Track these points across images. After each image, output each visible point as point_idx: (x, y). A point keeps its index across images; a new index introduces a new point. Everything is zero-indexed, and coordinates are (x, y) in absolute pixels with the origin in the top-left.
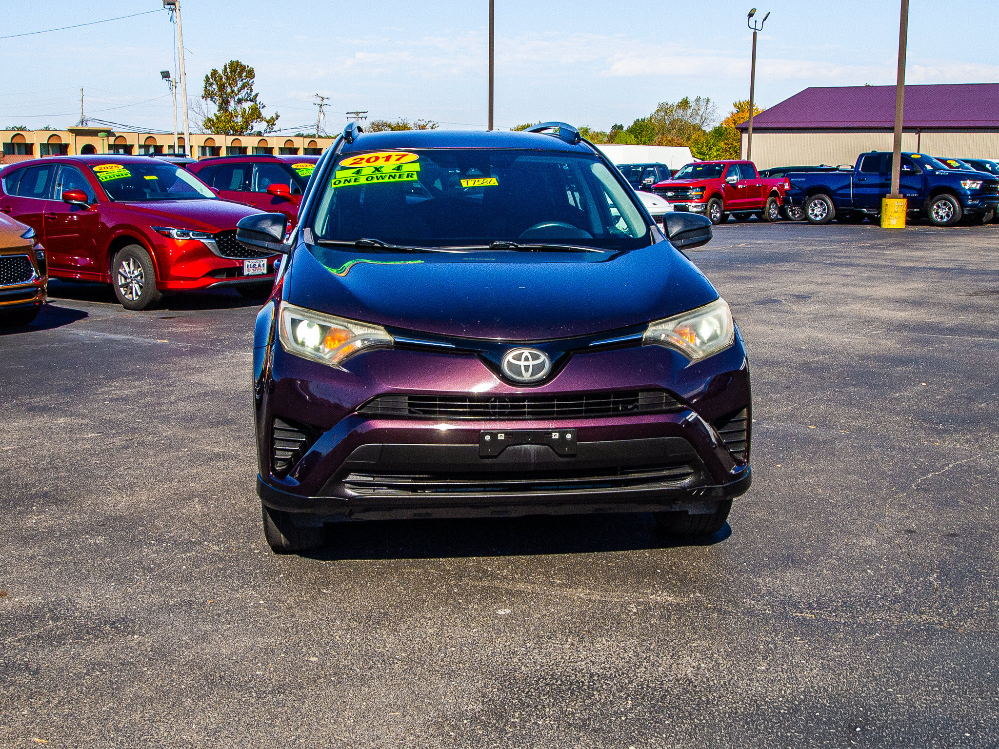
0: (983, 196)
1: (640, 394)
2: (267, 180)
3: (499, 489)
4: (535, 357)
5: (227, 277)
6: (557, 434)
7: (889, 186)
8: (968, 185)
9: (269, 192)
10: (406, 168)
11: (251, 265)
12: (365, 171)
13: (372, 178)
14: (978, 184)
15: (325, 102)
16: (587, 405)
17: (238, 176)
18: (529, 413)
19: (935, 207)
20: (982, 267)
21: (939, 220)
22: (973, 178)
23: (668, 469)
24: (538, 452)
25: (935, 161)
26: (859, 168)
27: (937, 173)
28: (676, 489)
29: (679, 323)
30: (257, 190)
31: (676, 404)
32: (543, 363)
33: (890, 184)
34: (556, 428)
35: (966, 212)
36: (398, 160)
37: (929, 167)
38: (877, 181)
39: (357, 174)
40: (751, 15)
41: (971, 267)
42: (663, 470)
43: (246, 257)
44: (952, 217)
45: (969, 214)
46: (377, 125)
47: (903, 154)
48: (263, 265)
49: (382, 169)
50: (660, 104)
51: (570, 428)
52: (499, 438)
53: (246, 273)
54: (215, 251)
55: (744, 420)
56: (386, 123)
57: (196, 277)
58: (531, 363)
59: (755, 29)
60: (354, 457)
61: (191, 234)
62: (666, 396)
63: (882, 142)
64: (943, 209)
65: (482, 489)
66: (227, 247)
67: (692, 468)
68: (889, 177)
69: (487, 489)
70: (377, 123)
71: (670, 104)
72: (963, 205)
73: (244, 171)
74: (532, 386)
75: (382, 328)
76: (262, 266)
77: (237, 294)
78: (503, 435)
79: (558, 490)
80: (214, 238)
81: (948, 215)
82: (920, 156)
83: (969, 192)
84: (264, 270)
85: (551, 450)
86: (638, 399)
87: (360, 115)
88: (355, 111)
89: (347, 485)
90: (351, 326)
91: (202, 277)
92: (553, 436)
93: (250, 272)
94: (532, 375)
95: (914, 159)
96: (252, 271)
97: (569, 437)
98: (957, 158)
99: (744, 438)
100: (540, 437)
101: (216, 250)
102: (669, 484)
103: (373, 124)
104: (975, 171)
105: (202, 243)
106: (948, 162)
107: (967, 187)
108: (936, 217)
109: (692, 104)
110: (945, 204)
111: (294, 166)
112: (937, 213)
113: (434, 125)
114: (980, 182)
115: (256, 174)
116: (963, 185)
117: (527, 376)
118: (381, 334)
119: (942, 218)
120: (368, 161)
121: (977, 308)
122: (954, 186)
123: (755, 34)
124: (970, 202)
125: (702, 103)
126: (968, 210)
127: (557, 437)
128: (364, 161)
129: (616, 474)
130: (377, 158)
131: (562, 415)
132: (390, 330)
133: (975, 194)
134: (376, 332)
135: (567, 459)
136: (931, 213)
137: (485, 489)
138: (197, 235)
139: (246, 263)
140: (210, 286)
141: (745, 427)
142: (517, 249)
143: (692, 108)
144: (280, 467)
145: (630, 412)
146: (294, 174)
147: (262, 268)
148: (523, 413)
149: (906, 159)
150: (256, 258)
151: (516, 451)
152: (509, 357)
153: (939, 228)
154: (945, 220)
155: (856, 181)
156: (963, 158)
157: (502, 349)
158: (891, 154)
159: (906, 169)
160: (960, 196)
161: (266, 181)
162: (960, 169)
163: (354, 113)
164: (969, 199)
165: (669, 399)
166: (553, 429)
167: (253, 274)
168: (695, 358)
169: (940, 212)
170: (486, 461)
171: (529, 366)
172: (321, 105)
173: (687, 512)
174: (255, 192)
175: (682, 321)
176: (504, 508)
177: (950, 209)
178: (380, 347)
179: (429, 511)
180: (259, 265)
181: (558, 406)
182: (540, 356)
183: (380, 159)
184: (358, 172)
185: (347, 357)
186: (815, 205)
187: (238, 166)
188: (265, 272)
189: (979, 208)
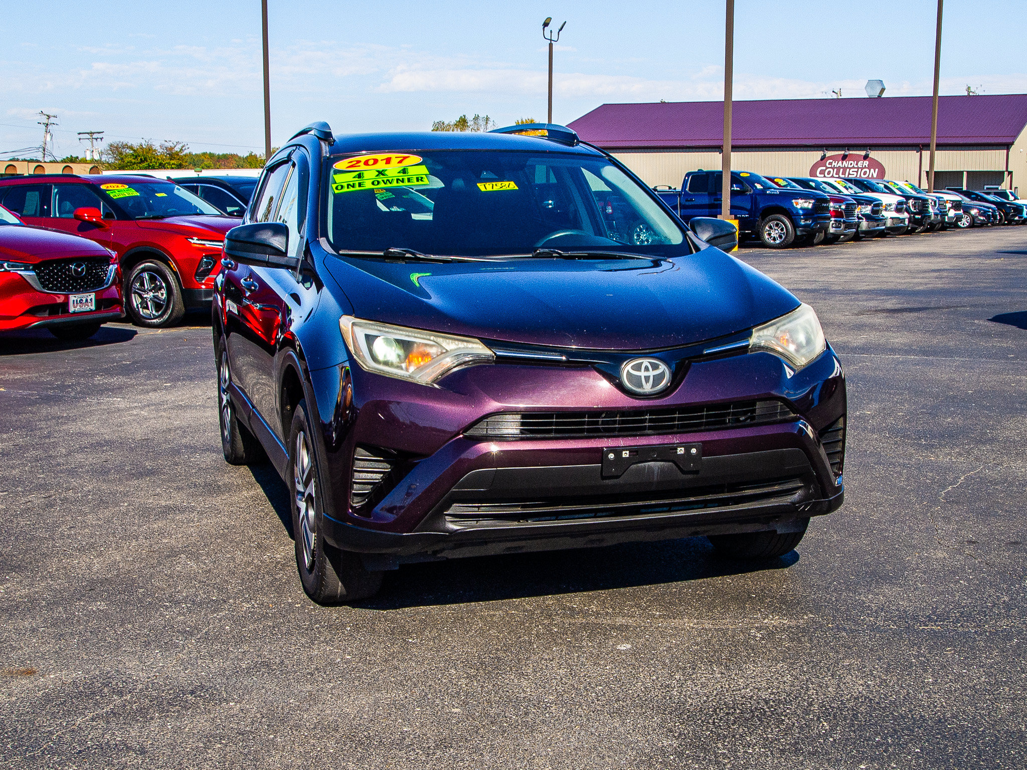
0: (816, 216)
1: (757, 403)
2: (68, 203)
3: (604, 514)
4: (655, 367)
5: (49, 314)
6: (683, 449)
7: (720, 206)
8: (801, 204)
9: (77, 217)
10: (413, 171)
11: (77, 301)
12: (366, 175)
13: (378, 183)
14: (810, 203)
15: (52, 120)
16: (708, 416)
17: (32, 199)
18: (650, 428)
19: (767, 228)
20: (847, 287)
21: (772, 241)
22: (805, 197)
23: (780, 484)
24: (662, 470)
25: (764, 179)
26: (686, 188)
27: (768, 192)
28: (787, 505)
29: (778, 328)
30: (58, 215)
31: (789, 414)
32: (663, 374)
33: (721, 205)
34: (681, 443)
35: (799, 233)
36: (400, 162)
37: (759, 186)
38: (705, 201)
39: (359, 178)
40: (546, 24)
41: (836, 288)
42: (775, 485)
43: (71, 290)
44: (785, 238)
45: (802, 235)
46: (116, 148)
47: (732, 173)
48: (91, 300)
49: (386, 173)
50: (436, 122)
51: (695, 442)
52: (624, 456)
53: (72, 310)
54: (37, 286)
55: (840, 430)
56: (127, 145)
57: (15, 315)
58: (652, 373)
59: (551, 40)
60: (463, 485)
61: (5, 265)
62: (781, 405)
63: (710, 162)
64: (775, 230)
65: (593, 515)
66: (48, 280)
67: (802, 481)
68: (719, 197)
69: (599, 514)
70: (115, 145)
71: (446, 123)
72: (795, 225)
73: (40, 193)
74: (652, 399)
75: (477, 340)
76: (89, 301)
77: (52, 336)
78: (628, 452)
79: (669, 511)
80: (33, 270)
81: (780, 237)
82: (749, 175)
83: (801, 212)
84: (92, 306)
85: (674, 467)
86: (755, 409)
87: (95, 136)
88: (89, 132)
89: (448, 518)
90: (440, 340)
91: (22, 315)
92: (678, 451)
93: (76, 309)
94: (653, 386)
95: (743, 178)
96: (78, 307)
97: (694, 452)
98: (783, 176)
99: (839, 449)
100: (665, 453)
101: (37, 284)
102: (780, 499)
103: (111, 145)
104: (802, 189)
105: (20, 275)
106: (776, 180)
107: (799, 207)
108: (768, 239)
109: (471, 123)
110: (777, 225)
111: (103, 187)
112: (769, 234)
113: (183, 146)
114: (813, 201)
115: (56, 197)
116: (795, 204)
117: (647, 388)
118: (477, 349)
119: (774, 239)
120: (366, 163)
121: (873, 327)
122: (785, 205)
123: (551, 46)
124: (802, 223)
125: (481, 122)
126: (801, 231)
127: (682, 452)
128: (362, 164)
129: (723, 492)
130: (376, 161)
131: (684, 429)
132: (488, 343)
133: (808, 213)
134: (470, 345)
135: (690, 476)
136: (763, 234)
137: (595, 514)
138: (13, 266)
139: (72, 298)
140: (30, 327)
141: (841, 437)
142: (561, 256)
143: (471, 127)
144: (356, 503)
145: (743, 423)
146: (104, 195)
147: (90, 304)
148: (644, 428)
149: (736, 178)
150: (83, 292)
151: (640, 471)
152: (627, 368)
153: (774, 251)
154: (778, 242)
155: (684, 202)
156: (790, 177)
157: (619, 359)
158: (721, 172)
159: (735, 189)
160: (791, 215)
161: (68, 205)
162: (788, 188)
163: (88, 133)
164: (802, 219)
165: (784, 409)
166: (677, 443)
167: (79, 310)
168: (799, 364)
169: (772, 233)
170: (607, 481)
171: (649, 377)
172: (47, 125)
173: (776, 531)
174: (55, 217)
175: (780, 326)
176: (599, 536)
177: (782, 230)
178: (479, 363)
179: (522, 543)
180: (87, 300)
181: (680, 419)
182: (659, 365)
183: (380, 162)
184: (359, 176)
185: (442, 374)
186: (641, 230)
187: (32, 188)
188: (93, 308)
189: (812, 229)
